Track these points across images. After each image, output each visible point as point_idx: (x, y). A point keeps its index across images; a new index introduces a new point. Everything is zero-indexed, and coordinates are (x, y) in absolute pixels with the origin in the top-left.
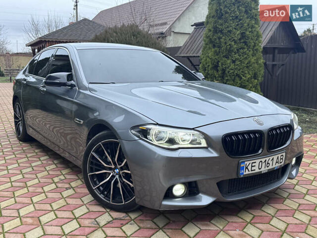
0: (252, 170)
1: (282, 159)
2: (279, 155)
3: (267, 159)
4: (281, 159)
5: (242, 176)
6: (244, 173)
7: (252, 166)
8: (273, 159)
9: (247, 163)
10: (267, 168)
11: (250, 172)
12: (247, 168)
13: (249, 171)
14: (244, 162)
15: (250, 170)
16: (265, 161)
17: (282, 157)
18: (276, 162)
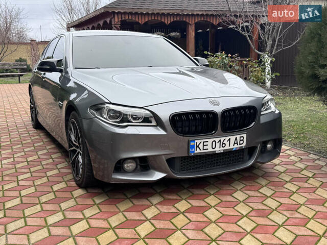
0: (203, 149)
1: (243, 140)
2: (238, 137)
3: (222, 139)
4: (240, 140)
5: (193, 154)
6: (195, 152)
7: (204, 145)
8: (229, 139)
9: (198, 142)
10: (222, 148)
11: (202, 151)
12: (197, 146)
13: (200, 150)
14: (194, 141)
15: (202, 149)
16: (220, 141)
17: (242, 139)
18: (235, 143)
